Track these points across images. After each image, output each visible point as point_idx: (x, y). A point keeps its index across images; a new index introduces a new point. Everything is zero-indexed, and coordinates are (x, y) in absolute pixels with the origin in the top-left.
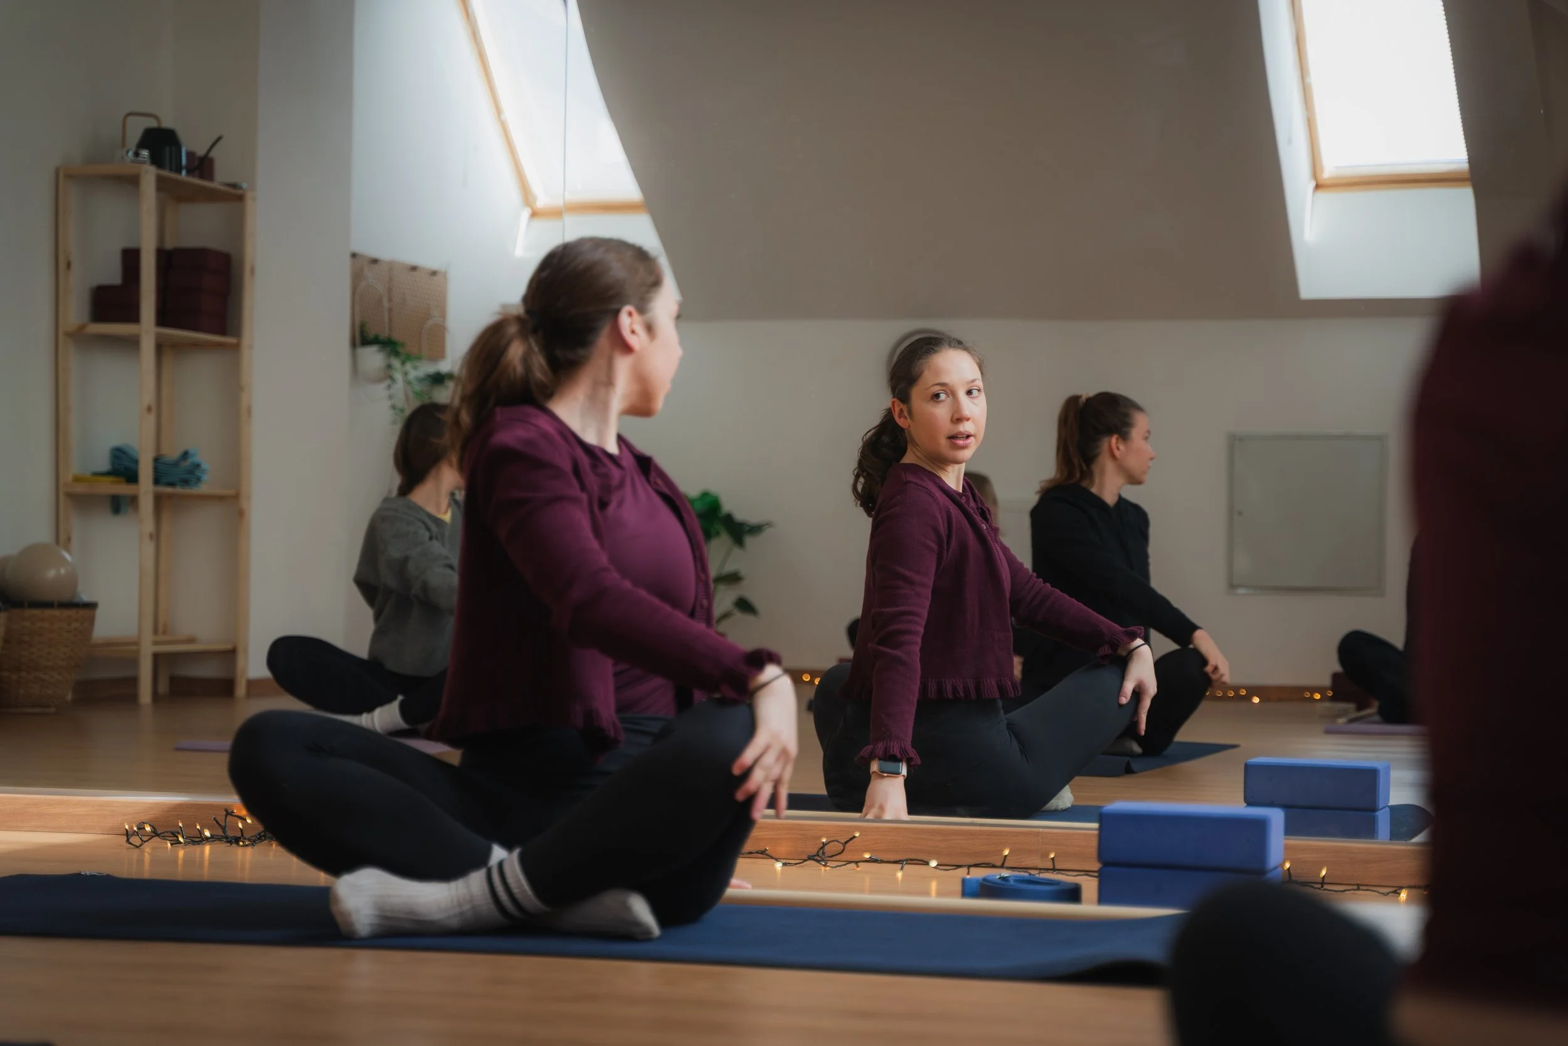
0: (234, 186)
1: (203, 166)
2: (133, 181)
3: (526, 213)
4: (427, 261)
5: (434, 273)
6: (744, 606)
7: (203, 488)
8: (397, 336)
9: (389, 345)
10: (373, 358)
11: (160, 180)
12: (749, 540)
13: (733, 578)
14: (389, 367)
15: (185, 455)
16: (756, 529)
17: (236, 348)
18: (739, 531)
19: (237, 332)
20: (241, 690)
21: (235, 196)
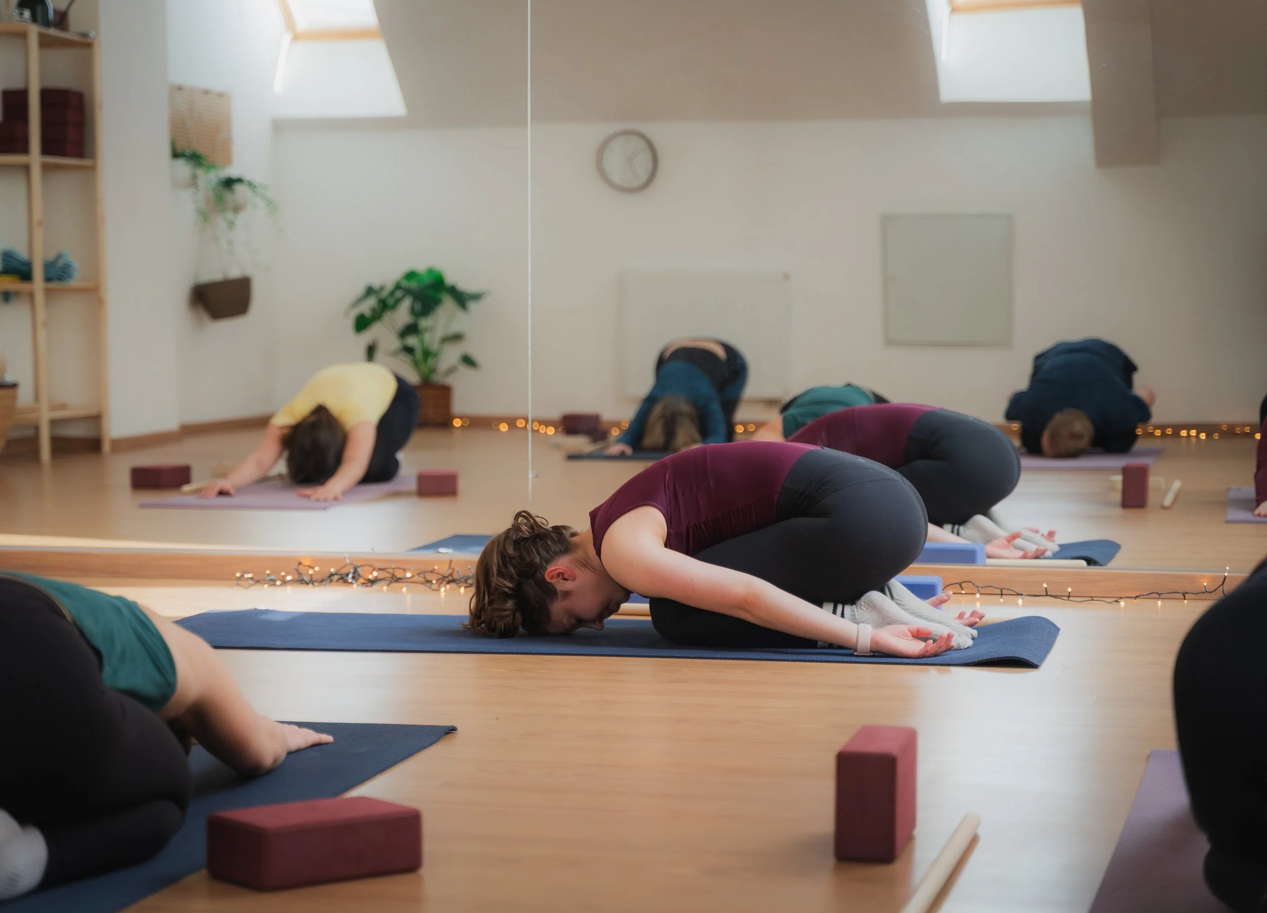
0: (85, 35)
1: (62, 20)
2: (23, 36)
3: (287, 38)
4: (215, 85)
5: (221, 95)
6: (468, 361)
7: (73, 283)
8: (201, 149)
9: (195, 158)
10: (183, 168)
11: (41, 36)
12: (472, 305)
13: (457, 338)
14: (194, 177)
15: (59, 256)
16: (476, 297)
17: (92, 168)
18: (461, 299)
19: (93, 155)
20: (106, 447)
21: (85, 44)
